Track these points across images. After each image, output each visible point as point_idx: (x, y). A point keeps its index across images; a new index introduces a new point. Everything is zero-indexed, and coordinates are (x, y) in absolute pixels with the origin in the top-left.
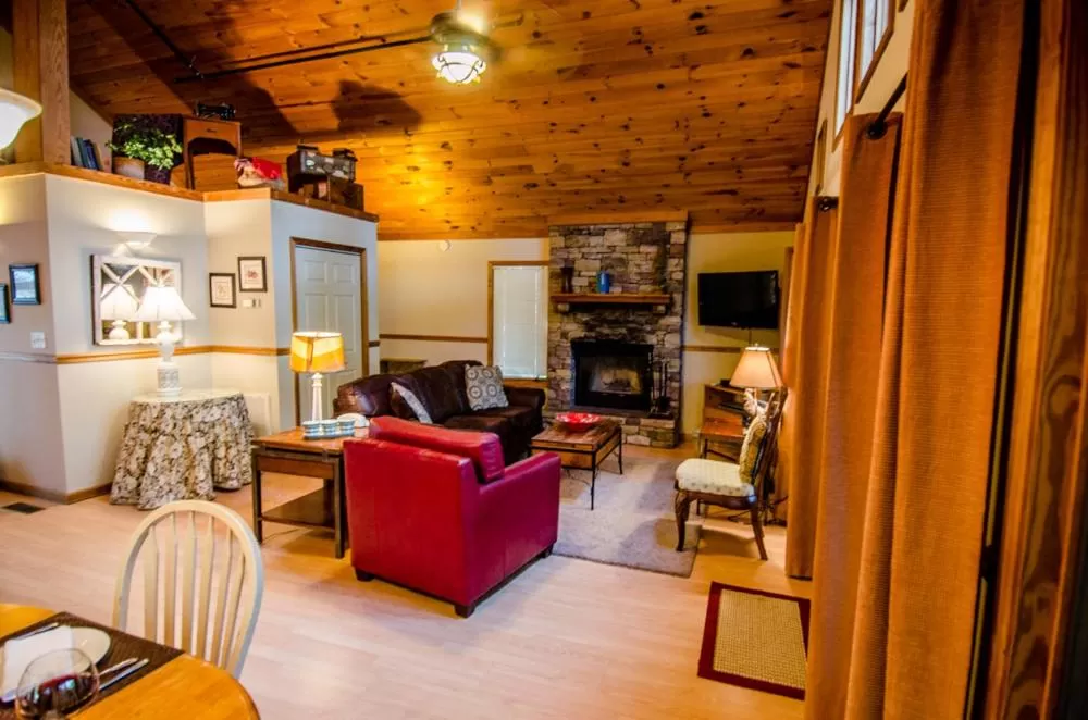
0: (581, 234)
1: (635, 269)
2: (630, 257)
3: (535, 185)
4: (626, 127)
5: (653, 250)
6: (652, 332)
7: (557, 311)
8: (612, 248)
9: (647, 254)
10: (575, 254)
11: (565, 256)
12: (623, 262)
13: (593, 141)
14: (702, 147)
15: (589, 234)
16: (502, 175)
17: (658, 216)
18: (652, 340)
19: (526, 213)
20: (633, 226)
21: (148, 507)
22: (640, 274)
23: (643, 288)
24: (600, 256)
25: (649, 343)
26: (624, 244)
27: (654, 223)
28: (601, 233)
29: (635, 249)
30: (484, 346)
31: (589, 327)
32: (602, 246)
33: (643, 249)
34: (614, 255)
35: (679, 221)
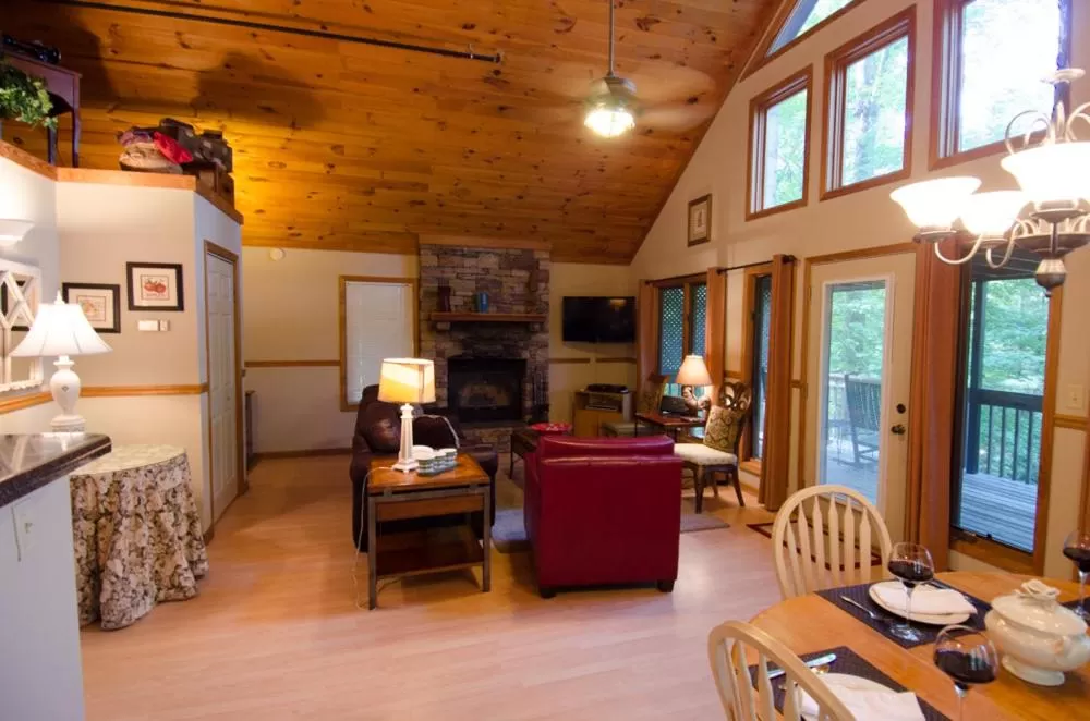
0: (454, 255)
1: (510, 291)
2: (504, 279)
3: (421, 203)
4: (536, 167)
5: (524, 274)
6: (526, 347)
7: (433, 328)
8: (487, 270)
9: (520, 277)
10: (449, 274)
11: (440, 275)
12: (499, 284)
13: (499, 173)
14: (587, 193)
15: (463, 255)
16: (390, 188)
17: (527, 244)
18: (526, 355)
19: (399, 228)
20: (505, 251)
21: (124, 622)
22: (513, 295)
23: (516, 308)
24: (474, 277)
25: (524, 357)
26: (496, 267)
27: (523, 250)
28: (476, 255)
29: (508, 273)
30: (336, 369)
31: (465, 345)
32: (477, 267)
33: (515, 273)
34: (490, 277)
35: (546, 251)
